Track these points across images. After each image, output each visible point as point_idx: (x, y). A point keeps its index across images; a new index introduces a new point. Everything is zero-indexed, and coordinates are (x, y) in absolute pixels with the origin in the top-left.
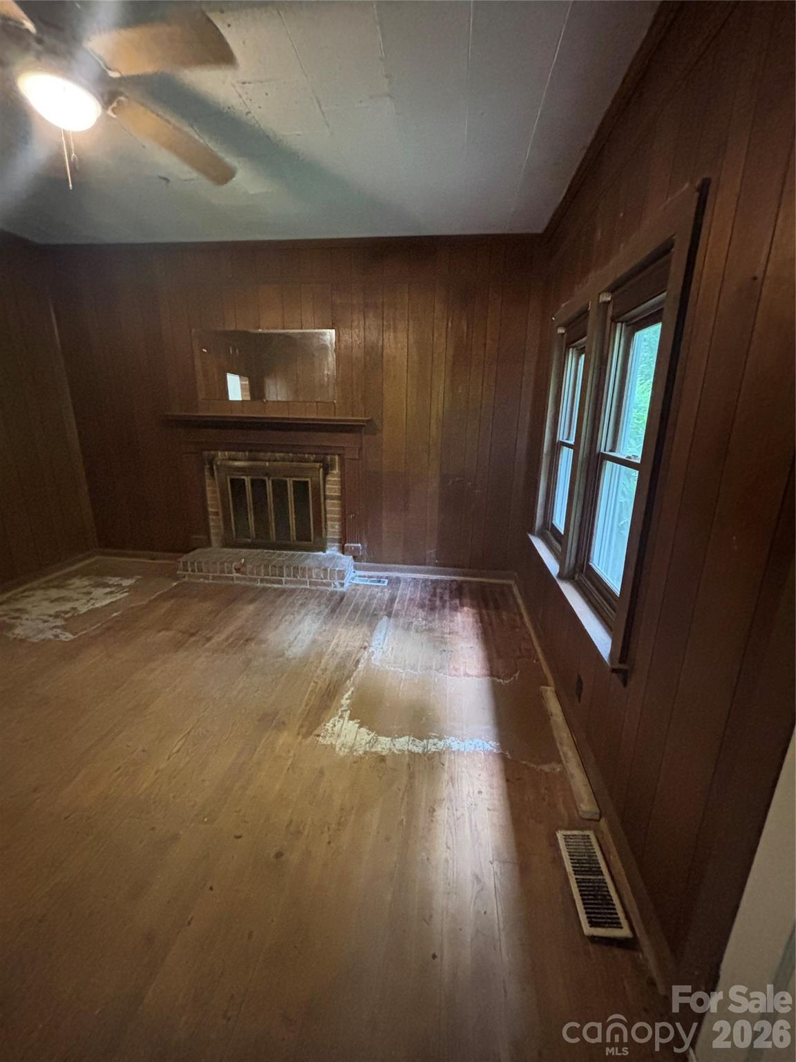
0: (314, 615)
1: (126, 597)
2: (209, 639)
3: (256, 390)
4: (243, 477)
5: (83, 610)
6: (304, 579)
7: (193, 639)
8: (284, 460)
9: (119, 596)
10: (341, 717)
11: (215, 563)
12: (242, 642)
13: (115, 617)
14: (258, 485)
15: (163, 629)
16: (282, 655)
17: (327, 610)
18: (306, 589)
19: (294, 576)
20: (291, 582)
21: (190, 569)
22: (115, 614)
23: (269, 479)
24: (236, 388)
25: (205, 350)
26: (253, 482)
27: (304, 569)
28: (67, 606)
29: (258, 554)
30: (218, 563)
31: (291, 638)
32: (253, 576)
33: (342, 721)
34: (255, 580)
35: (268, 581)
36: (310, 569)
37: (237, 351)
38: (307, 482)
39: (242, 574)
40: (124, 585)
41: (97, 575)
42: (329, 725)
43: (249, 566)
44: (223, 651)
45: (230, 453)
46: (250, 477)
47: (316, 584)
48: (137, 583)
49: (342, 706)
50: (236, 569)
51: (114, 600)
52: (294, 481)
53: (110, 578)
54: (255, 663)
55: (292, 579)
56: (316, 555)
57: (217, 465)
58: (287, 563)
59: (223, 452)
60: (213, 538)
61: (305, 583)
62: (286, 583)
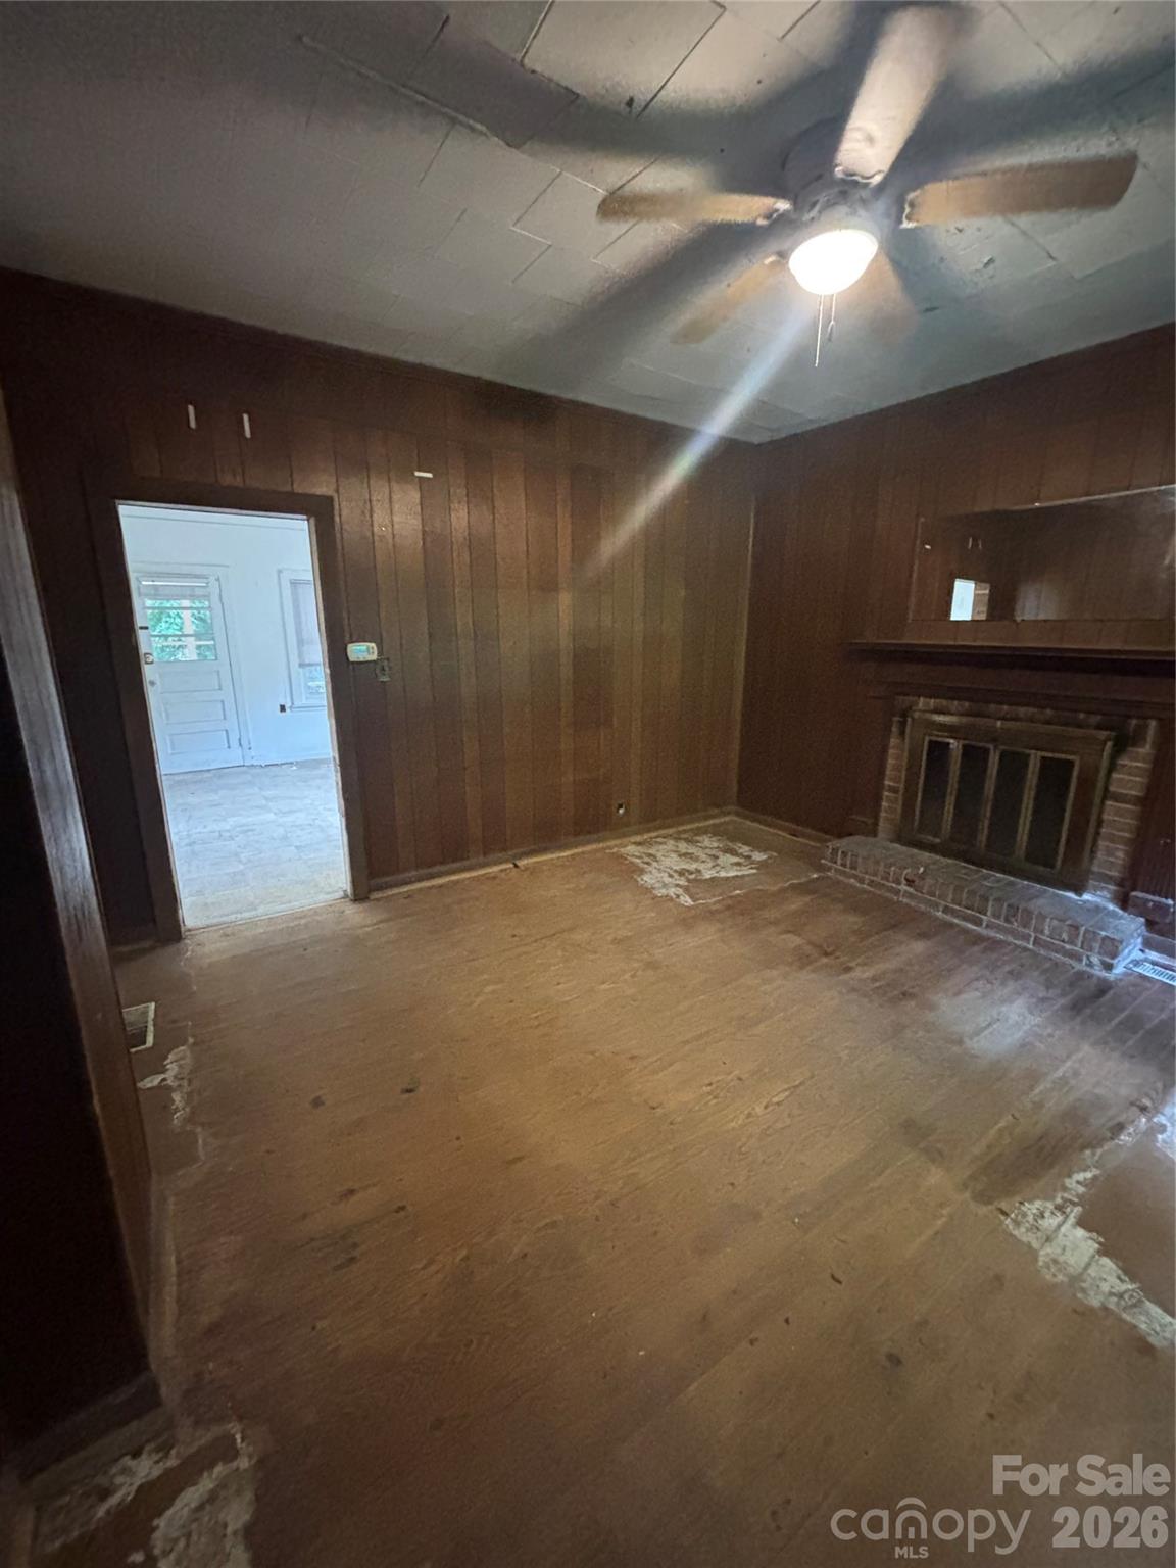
0: (1034, 1000)
1: (754, 874)
2: (848, 969)
3: (999, 604)
4: (948, 740)
5: (707, 875)
6: (1027, 931)
7: (825, 960)
8: (1032, 720)
9: (746, 871)
10: (1060, 1208)
11: (877, 862)
12: (896, 993)
13: (738, 895)
14: (974, 757)
15: (789, 932)
16: (960, 1042)
17: (1062, 1001)
18: (1026, 950)
19: (1007, 920)
20: (999, 929)
21: (839, 861)
22: (738, 892)
23: (996, 748)
24: (965, 601)
25: (928, 547)
26: (967, 751)
27: (1028, 913)
28: (693, 866)
29: (948, 866)
30: (882, 864)
31: (982, 1021)
32: (933, 899)
33: (1060, 1218)
34: (936, 906)
35: (953, 912)
36: (1042, 917)
37: (980, 543)
38: (1071, 764)
39: (916, 890)
40: (754, 858)
41: (728, 839)
42: (1032, 1208)
43: (929, 881)
44: (865, 996)
45: (938, 701)
46: (961, 742)
47: (1047, 946)
48: (769, 861)
49: (1065, 1189)
50: (907, 880)
51: (739, 873)
52: (1043, 758)
53: (740, 845)
54: (908, 1034)
55: (1001, 922)
56: (1057, 895)
57: (913, 719)
58: (997, 894)
59: (928, 700)
60: (881, 823)
61: (1026, 938)
62: (987, 926)
